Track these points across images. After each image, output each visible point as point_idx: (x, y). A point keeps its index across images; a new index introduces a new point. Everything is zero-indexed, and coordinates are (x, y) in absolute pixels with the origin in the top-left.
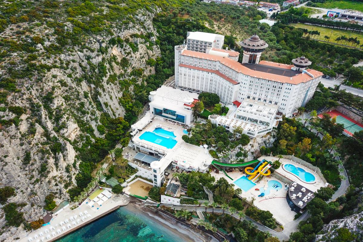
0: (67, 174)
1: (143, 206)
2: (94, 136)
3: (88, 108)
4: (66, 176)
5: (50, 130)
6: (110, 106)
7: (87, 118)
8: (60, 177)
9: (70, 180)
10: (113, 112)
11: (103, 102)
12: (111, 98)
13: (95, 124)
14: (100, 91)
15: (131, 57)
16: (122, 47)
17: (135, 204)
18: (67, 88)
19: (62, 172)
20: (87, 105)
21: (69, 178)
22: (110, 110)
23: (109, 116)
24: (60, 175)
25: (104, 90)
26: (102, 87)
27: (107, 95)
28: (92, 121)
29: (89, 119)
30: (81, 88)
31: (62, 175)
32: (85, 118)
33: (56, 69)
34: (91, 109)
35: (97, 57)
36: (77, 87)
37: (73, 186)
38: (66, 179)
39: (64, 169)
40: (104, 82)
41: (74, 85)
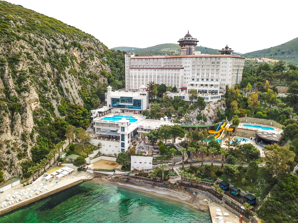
0: (22, 143)
1: (110, 178)
2: (54, 115)
3: (50, 86)
4: (21, 145)
5: (11, 88)
6: (71, 93)
7: (48, 95)
8: (13, 144)
9: (25, 150)
10: (73, 99)
11: (64, 87)
12: (72, 86)
13: (56, 103)
14: (63, 77)
15: (89, 62)
16: (81, 51)
17: (101, 178)
18: (33, 62)
19: (18, 138)
20: (49, 84)
21: (24, 148)
22: (71, 96)
23: (69, 101)
24: (14, 141)
25: (66, 78)
26: (64, 74)
27: (68, 82)
28: (53, 100)
29: (50, 97)
30: (45, 67)
31: (17, 142)
32: (47, 95)
33: (25, 42)
34: (53, 89)
35: (61, 50)
36: (41, 65)
37: (27, 159)
38: (21, 148)
39: (20, 135)
40: (66, 71)
41: (39, 62)
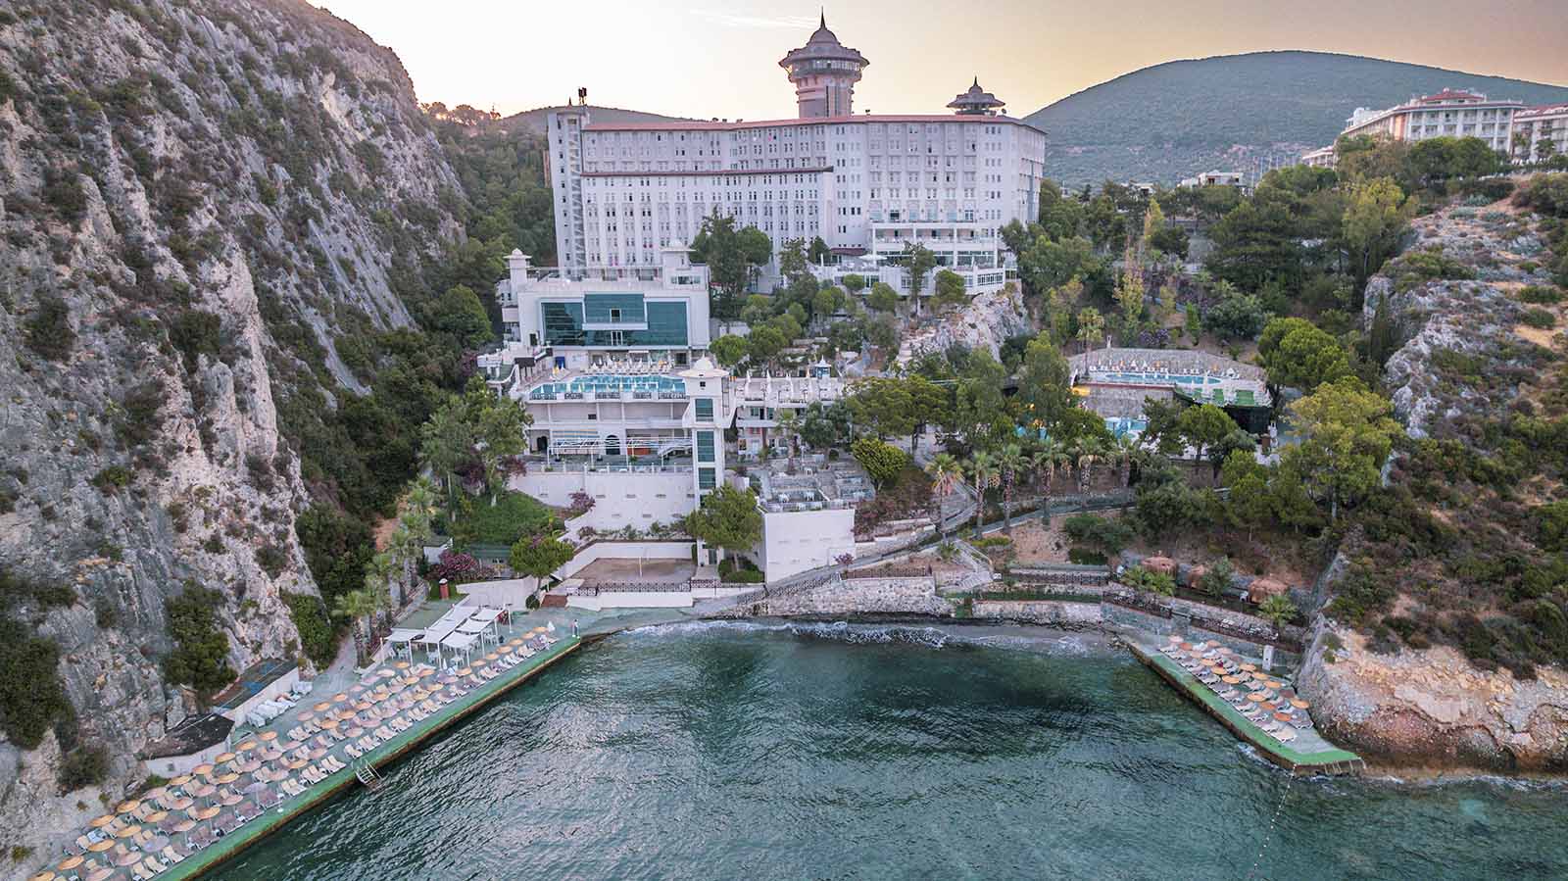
0: (259, 500)
2: (331, 381)
3: (282, 245)
5: (150, 239)
6: (363, 279)
7: (285, 287)
8: (227, 503)
10: (380, 310)
11: (333, 253)
12: (359, 252)
13: (324, 326)
14: (316, 205)
15: (389, 146)
16: (353, 93)
19: (236, 479)
20: (276, 234)
21: (273, 525)
22: (369, 294)
23: (368, 319)
24: (226, 492)
25: (328, 211)
26: (317, 192)
27: (342, 231)
28: (311, 311)
29: (294, 293)
30: (240, 153)
31: (238, 496)
32: (279, 284)
34: (296, 257)
35: (277, 79)
36: (224, 142)
39: (243, 465)
40: (322, 181)
41: (213, 129)
